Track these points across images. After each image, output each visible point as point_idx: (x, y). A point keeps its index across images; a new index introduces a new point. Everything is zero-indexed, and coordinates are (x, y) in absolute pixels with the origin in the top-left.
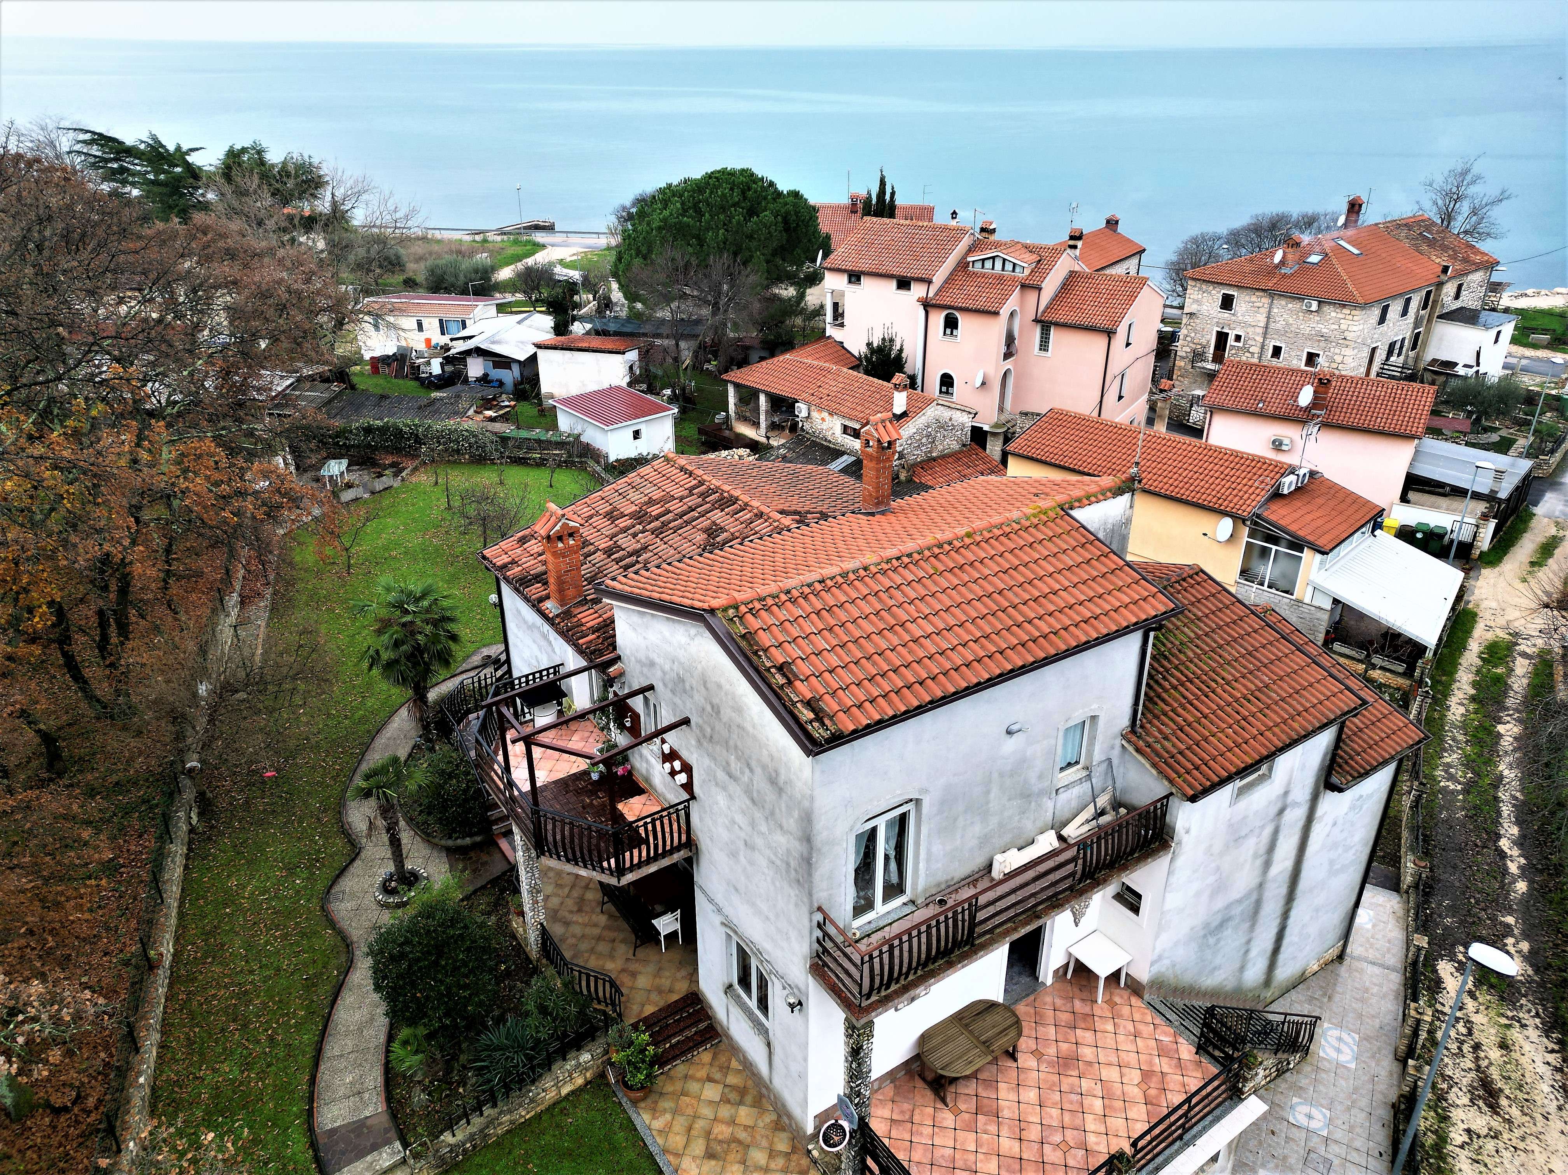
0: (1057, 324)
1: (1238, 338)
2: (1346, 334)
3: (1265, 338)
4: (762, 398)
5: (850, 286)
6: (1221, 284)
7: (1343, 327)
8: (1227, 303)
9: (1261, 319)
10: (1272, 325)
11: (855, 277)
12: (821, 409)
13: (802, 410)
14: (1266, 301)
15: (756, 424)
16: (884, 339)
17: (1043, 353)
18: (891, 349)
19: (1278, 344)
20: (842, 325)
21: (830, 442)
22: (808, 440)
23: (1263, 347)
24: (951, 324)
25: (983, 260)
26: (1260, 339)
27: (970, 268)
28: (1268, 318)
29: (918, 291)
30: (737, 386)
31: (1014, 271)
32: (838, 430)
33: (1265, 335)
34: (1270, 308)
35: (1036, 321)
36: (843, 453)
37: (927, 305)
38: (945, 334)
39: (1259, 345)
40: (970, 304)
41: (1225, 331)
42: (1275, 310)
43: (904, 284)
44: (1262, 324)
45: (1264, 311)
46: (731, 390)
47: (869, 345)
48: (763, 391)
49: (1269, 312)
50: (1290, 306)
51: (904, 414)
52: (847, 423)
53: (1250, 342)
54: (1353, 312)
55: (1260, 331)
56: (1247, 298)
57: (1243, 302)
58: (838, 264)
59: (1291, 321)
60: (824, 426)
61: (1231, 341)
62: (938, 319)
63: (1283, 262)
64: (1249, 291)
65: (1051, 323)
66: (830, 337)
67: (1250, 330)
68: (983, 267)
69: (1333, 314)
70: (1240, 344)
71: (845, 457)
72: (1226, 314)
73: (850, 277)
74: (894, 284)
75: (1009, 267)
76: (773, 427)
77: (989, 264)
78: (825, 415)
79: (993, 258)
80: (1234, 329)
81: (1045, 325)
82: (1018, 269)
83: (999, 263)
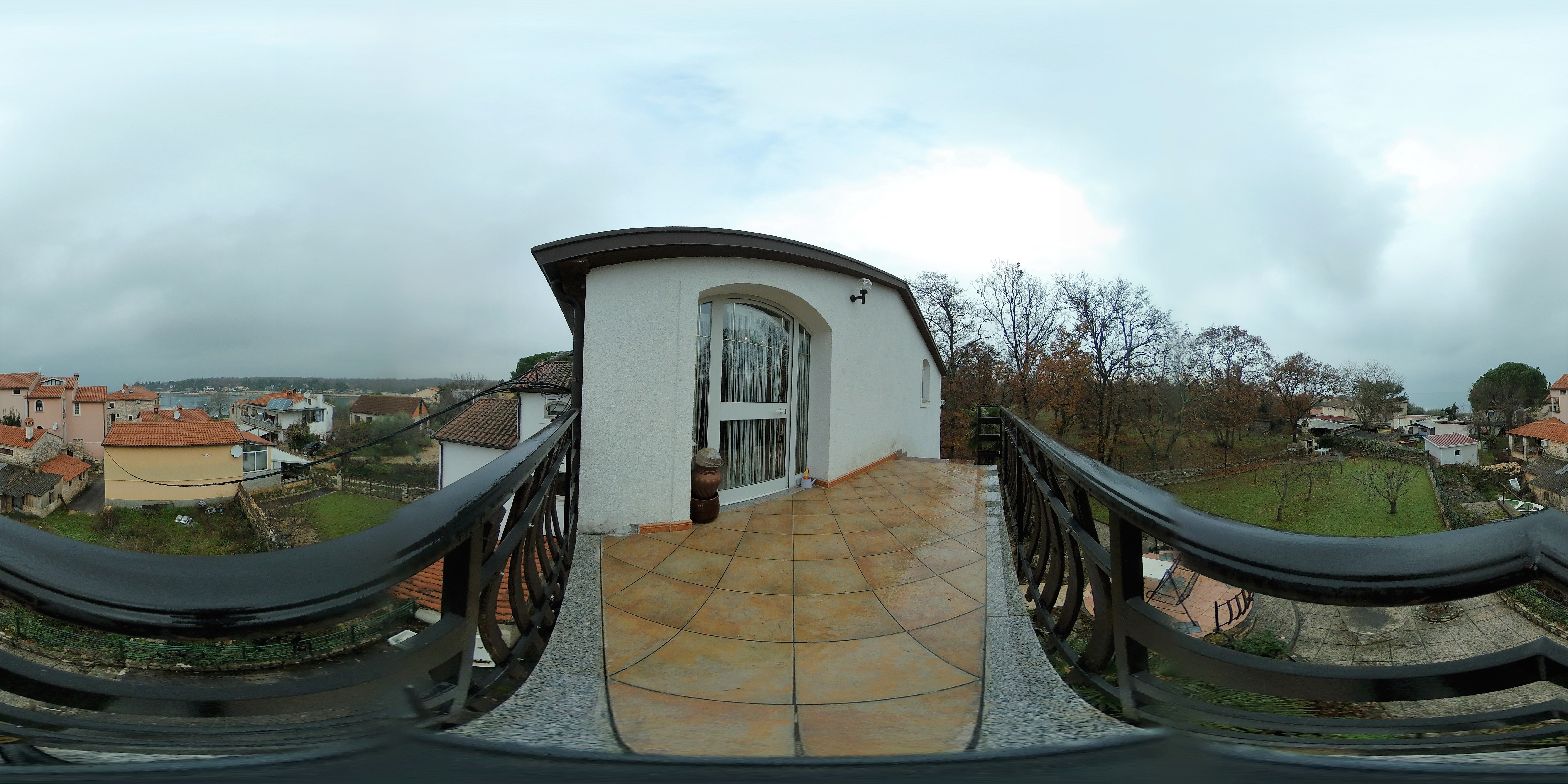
0: (82, 402)
4: (1525, 440)
5: (1561, 395)
9: (124, 408)
10: (128, 410)
12: (1554, 441)
13: (1544, 443)
15: (1522, 453)
16: (11, 414)
17: (77, 415)
18: (14, 418)
21: (1559, 457)
22: (1548, 456)
24: (39, 405)
25: (47, 382)
27: (41, 385)
29: (23, 393)
30: (1513, 435)
32: (1564, 451)
33: (126, 413)
35: (73, 402)
37: (28, 398)
38: (37, 409)
40: (46, 396)
41: (113, 413)
43: (17, 391)
46: (1510, 437)
48: (1525, 437)
51: (33, 438)
53: (122, 416)
60: (1557, 449)
61: (116, 417)
62: (33, 403)
65: (79, 402)
68: (47, 384)
73: (1561, 391)
74: (12, 391)
76: (1531, 453)
78: (1557, 444)
82: (62, 383)
83: (53, 382)
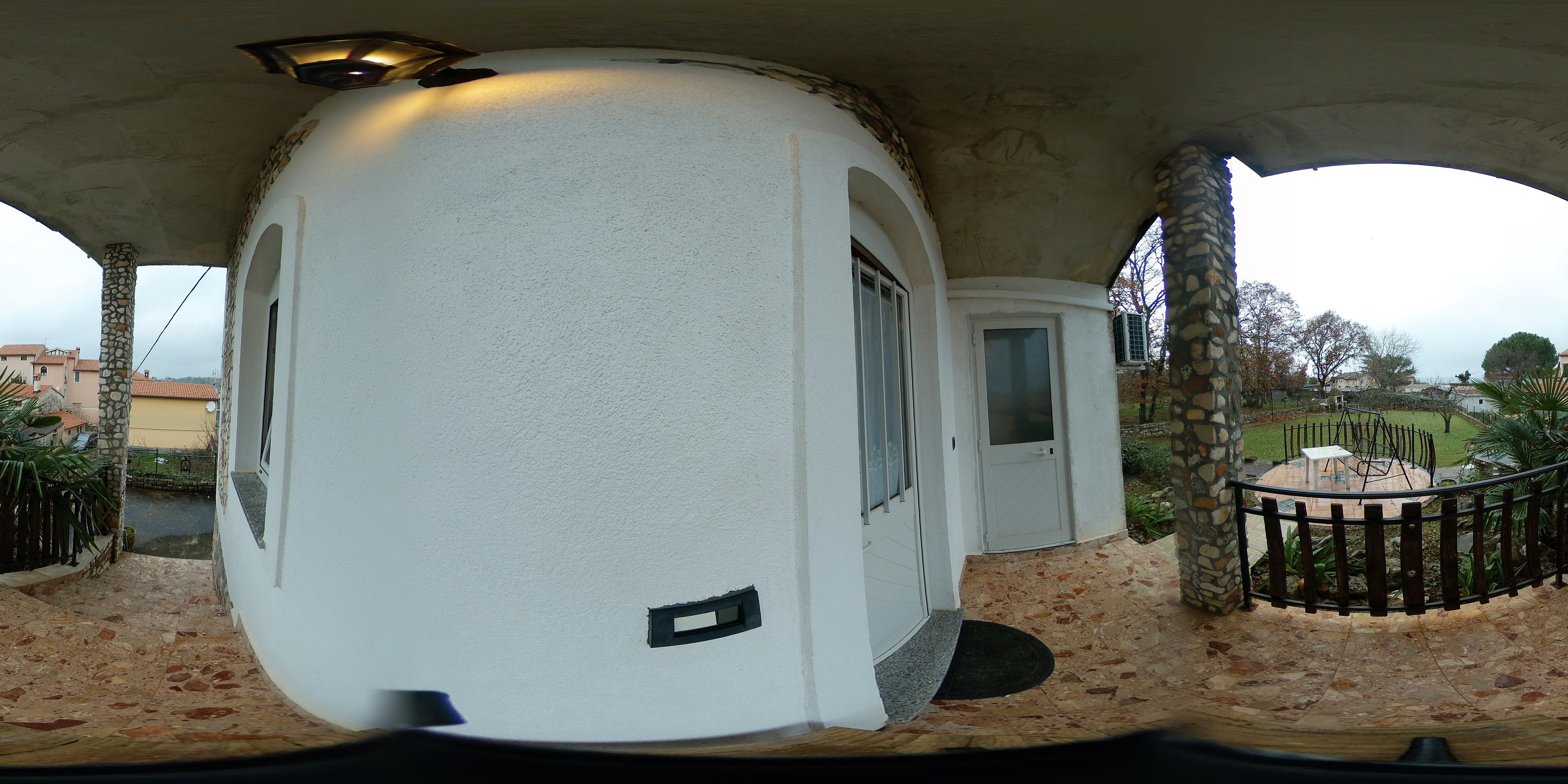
0: (82, 371)
17: (77, 381)
25: (51, 351)
29: (30, 360)
37: (34, 364)
43: (24, 357)
51: (39, 391)
62: (38, 369)
75: (61, 353)
79: (55, 351)
81: (77, 372)
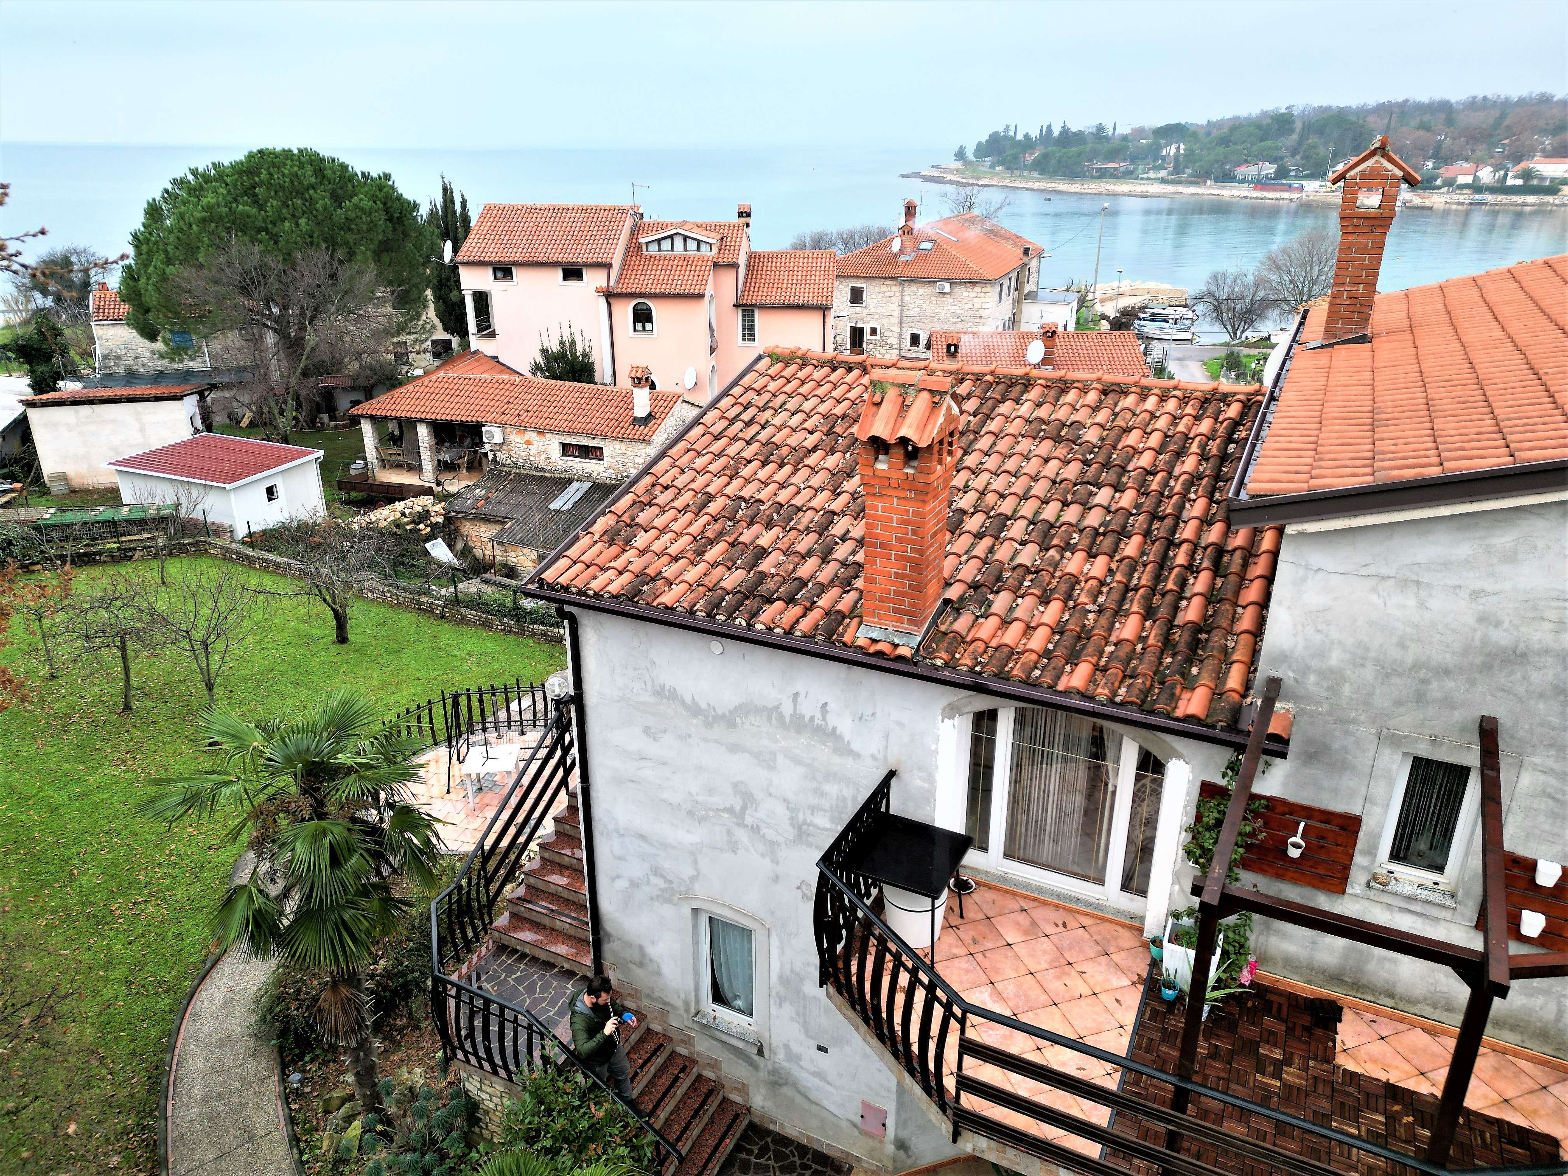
0: (763, 307)
1: (874, 331)
2: (981, 312)
3: (901, 327)
4: (423, 433)
5: (497, 283)
6: (848, 277)
7: (977, 305)
8: (857, 296)
9: (895, 309)
10: (906, 313)
11: (503, 271)
12: (521, 428)
13: (493, 435)
14: (896, 289)
15: (418, 469)
16: (562, 343)
17: (750, 346)
18: (573, 356)
19: (915, 332)
20: (493, 335)
21: (543, 470)
22: (510, 473)
23: (900, 336)
24: (642, 316)
25: (659, 241)
26: (897, 329)
27: (644, 251)
28: (902, 306)
29: (594, 279)
30: (375, 420)
31: (698, 250)
32: (555, 451)
33: (901, 324)
34: (902, 295)
35: (736, 306)
36: (570, 481)
37: (609, 296)
38: (635, 330)
39: (896, 335)
40: (661, 289)
41: (859, 325)
42: (907, 298)
43: (572, 273)
44: (897, 313)
45: (896, 300)
46: (367, 428)
47: (544, 351)
48: (422, 421)
49: (902, 300)
50: (921, 291)
51: (650, 417)
52: (569, 440)
53: (886, 334)
54: (985, 290)
55: (895, 320)
56: (877, 289)
57: (873, 292)
58: (475, 256)
59: (925, 306)
60: (533, 450)
61: (867, 336)
62: (625, 311)
63: (902, 251)
64: (877, 281)
65: (755, 306)
66: (476, 352)
67: (885, 321)
68: (660, 249)
69: (966, 294)
70: (878, 337)
71: (575, 485)
72: (857, 309)
73: (495, 270)
74: (560, 273)
75: (692, 245)
76: (444, 467)
77: (666, 244)
78: (532, 436)
79: (671, 237)
80: (868, 322)
81: (747, 309)
82: (703, 247)
83: (679, 243)
